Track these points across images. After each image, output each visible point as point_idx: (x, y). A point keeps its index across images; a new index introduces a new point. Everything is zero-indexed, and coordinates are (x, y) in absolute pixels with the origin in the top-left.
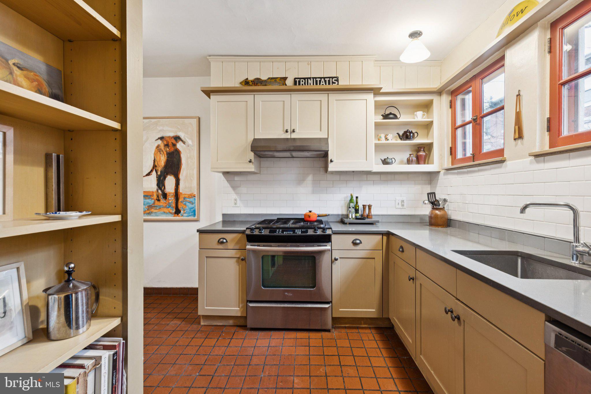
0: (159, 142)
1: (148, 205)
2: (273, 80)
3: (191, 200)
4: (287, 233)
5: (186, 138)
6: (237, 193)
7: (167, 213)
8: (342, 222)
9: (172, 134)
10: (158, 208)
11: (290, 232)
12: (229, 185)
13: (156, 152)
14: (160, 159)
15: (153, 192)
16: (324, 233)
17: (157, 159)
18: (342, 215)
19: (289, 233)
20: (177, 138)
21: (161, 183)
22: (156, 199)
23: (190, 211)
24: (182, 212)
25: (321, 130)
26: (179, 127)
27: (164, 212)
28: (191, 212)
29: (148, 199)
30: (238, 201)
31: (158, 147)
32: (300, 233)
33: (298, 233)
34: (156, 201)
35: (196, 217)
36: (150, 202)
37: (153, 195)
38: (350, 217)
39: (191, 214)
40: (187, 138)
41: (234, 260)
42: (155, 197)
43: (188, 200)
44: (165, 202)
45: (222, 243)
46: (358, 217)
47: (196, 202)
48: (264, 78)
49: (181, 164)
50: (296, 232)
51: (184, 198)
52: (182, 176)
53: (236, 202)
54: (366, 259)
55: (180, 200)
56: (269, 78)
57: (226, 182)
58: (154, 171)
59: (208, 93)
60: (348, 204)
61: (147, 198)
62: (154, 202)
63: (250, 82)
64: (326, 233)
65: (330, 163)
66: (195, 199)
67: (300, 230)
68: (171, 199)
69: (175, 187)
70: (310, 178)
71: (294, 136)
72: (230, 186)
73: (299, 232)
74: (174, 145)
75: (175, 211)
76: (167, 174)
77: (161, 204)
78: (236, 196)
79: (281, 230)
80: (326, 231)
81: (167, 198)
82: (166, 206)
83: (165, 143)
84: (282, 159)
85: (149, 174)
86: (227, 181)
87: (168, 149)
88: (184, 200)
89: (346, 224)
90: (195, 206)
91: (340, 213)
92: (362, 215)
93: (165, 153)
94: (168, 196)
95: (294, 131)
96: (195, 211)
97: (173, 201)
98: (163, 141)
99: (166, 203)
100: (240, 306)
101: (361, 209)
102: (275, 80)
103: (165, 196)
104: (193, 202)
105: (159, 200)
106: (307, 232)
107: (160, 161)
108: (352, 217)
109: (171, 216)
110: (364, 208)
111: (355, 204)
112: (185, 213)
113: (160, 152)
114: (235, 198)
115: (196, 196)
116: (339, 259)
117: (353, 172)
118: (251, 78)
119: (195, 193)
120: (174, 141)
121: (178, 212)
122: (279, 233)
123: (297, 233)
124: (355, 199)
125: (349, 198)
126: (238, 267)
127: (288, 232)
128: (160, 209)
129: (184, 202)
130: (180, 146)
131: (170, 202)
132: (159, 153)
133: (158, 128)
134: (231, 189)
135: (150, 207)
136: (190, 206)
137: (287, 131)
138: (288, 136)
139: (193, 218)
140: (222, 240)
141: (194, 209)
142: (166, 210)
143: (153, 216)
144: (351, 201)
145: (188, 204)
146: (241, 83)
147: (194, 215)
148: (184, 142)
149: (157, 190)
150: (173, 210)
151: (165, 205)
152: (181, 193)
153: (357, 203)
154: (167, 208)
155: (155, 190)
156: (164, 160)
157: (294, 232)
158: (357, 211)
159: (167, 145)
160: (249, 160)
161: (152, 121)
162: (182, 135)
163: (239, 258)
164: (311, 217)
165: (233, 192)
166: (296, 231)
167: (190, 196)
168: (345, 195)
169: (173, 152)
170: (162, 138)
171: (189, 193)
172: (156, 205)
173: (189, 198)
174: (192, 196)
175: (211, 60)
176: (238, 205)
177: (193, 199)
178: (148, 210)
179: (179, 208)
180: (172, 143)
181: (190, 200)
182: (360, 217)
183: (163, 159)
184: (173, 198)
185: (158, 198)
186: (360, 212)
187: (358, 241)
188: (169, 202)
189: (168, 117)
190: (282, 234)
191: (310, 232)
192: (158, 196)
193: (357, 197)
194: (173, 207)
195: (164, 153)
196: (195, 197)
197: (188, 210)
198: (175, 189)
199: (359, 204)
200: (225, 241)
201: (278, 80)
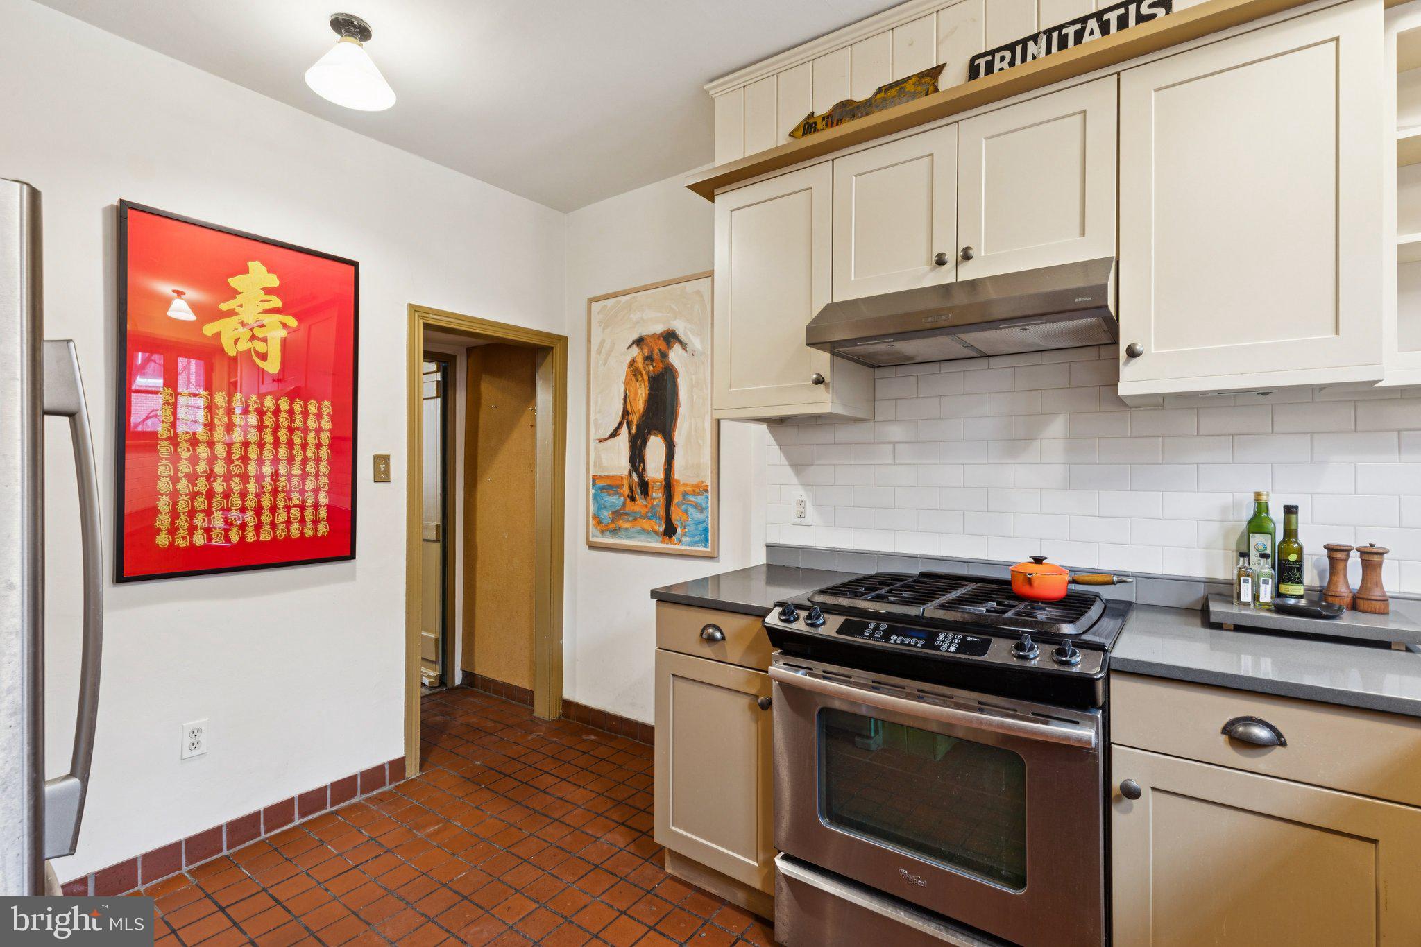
0: (635, 351)
1: (613, 509)
2: (893, 92)
3: (699, 499)
4: (902, 644)
5: (689, 333)
6: (805, 484)
7: (648, 533)
8: (1202, 615)
9: (659, 329)
10: (631, 519)
11: (914, 642)
12: (783, 460)
13: (629, 378)
14: (636, 393)
15: (622, 477)
16: (1062, 668)
17: (631, 395)
18: (1211, 582)
19: (909, 644)
20: (670, 337)
21: (637, 458)
22: (628, 496)
23: (696, 529)
24: (679, 531)
25: (1083, 233)
26: (673, 306)
27: (643, 530)
28: (698, 532)
29: (614, 495)
30: (809, 508)
31: (632, 364)
32: (953, 649)
33: (945, 647)
34: (628, 500)
35: (709, 549)
36: (616, 501)
37: (620, 487)
38: (1246, 595)
39: (697, 538)
40: (690, 331)
41: (744, 701)
42: (626, 491)
43: (692, 498)
44: (645, 503)
45: (711, 640)
46: (1292, 601)
47: (710, 505)
48: (862, 94)
49: (677, 404)
50: (938, 643)
51: (685, 494)
52: (679, 436)
53: (801, 509)
54: (1317, 833)
55: (676, 500)
56: (880, 90)
57: (777, 448)
58: (625, 425)
59: (707, 189)
60: (1242, 535)
61: (611, 492)
62: (624, 505)
63: (819, 121)
64: (1074, 669)
65: (1126, 363)
66: (707, 498)
67: (959, 636)
68: (657, 495)
69: (665, 464)
70: (1057, 427)
71: (968, 272)
72: (787, 463)
73: (948, 645)
74: (664, 355)
75: (664, 526)
76: (649, 433)
77: (637, 509)
78: (802, 492)
79: (883, 626)
80: (1073, 660)
81: (650, 493)
82: (647, 512)
83: (646, 352)
84: (946, 367)
85: (614, 434)
86: (780, 446)
87: (652, 368)
88: (684, 499)
89: (1218, 626)
90: (707, 517)
91: (1200, 572)
92: (1321, 591)
93: (646, 378)
94: (650, 486)
95: (967, 256)
96: (706, 530)
97: (660, 501)
98: (641, 349)
99: (646, 506)
100: (761, 857)
101: (1316, 565)
102: (898, 88)
103: (644, 486)
104: (704, 505)
105: (633, 499)
106: (983, 648)
107: (635, 400)
108: (1256, 597)
109: (657, 541)
110: (1333, 561)
111: (1280, 537)
112: (685, 535)
113: (635, 375)
114: (801, 498)
115: (709, 489)
116: (1147, 795)
117: (1264, 393)
118: (822, 109)
119: (708, 482)
120: (662, 345)
121: (670, 531)
122: (871, 636)
123: (938, 648)
124: (1277, 514)
125: (1248, 513)
126: (753, 727)
127: (907, 640)
128: (635, 520)
129: (685, 504)
130: (676, 356)
131: (655, 503)
132: (633, 379)
133: (631, 316)
134: (788, 470)
135: (617, 514)
136: (698, 516)
137: (941, 261)
138: (946, 276)
139: (701, 549)
140: (711, 631)
141: (704, 525)
142: (646, 524)
143: (621, 537)
144: (1257, 523)
145: (691, 510)
146: (792, 135)
147: (705, 541)
148: (684, 346)
149: (630, 472)
150: (660, 525)
151: (644, 511)
152: (678, 481)
153: (1290, 533)
154: (649, 519)
155: (626, 472)
156: (644, 395)
157: (930, 642)
158: (1288, 571)
159: (649, 358)
160: (815, 376)
161: (620, 302)
162: (680, 327)
163: (757, 697)
164: (1036, 583)
165: (794, 480)
166: (941, 637)
167: (697, 491)
168: (1228, 498)
169: (661, 373)
170: (639, 342)
171: (694, 481)
172: (627, 510)
173: (694, 494)
174: (701, 489)
175: (714, 91)
176: (808, 520)
177: (703, 497)
178: (613, 521)
179: (673, 521)
180: (660, 350)
181: (696, 500)
182: (1303, 602)
183: (641, 394)
184: (660, 495)
185: (632, 493)
186: (1311, 577)
187: (1262, 733)
188: (652, 505)
189: (651, 284)
190: (881, 644)
191: (999, 653)
192: (631, 489)
193: (1290, 510)
194: (659, 518)
195: (643, 379)
196: (707, 491)
197: (693, 527)
198: (665, 469)
199: (1302, 538)
200: (718, 635)
201: (909, 87)
